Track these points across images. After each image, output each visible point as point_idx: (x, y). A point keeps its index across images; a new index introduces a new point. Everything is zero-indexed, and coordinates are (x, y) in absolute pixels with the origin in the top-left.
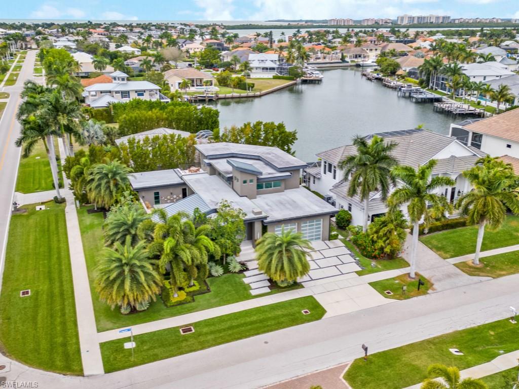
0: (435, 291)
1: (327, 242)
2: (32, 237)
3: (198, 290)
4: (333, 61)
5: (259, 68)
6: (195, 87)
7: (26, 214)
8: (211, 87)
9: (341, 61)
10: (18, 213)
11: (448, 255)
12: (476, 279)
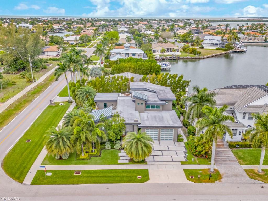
0: (220, 182)
1: (176, 142)
2: (48, 117)
3: (95, 155)
4: (259, 41)
5: (209, 43)
6: (170, 52)
7: (54, 106)
8: (177, 52)
9: (264, 41)
10: (51, 105)
11: (244, 163)
12: (253, 181)
